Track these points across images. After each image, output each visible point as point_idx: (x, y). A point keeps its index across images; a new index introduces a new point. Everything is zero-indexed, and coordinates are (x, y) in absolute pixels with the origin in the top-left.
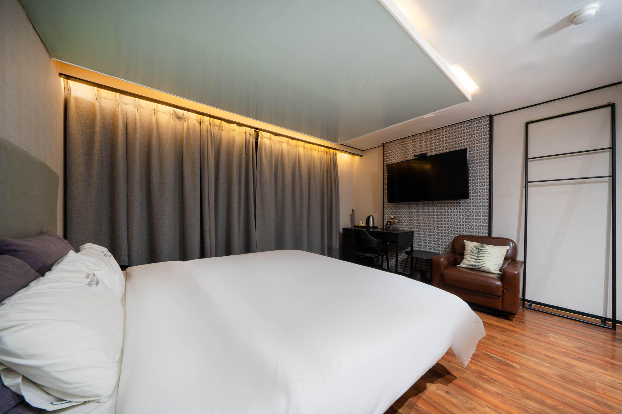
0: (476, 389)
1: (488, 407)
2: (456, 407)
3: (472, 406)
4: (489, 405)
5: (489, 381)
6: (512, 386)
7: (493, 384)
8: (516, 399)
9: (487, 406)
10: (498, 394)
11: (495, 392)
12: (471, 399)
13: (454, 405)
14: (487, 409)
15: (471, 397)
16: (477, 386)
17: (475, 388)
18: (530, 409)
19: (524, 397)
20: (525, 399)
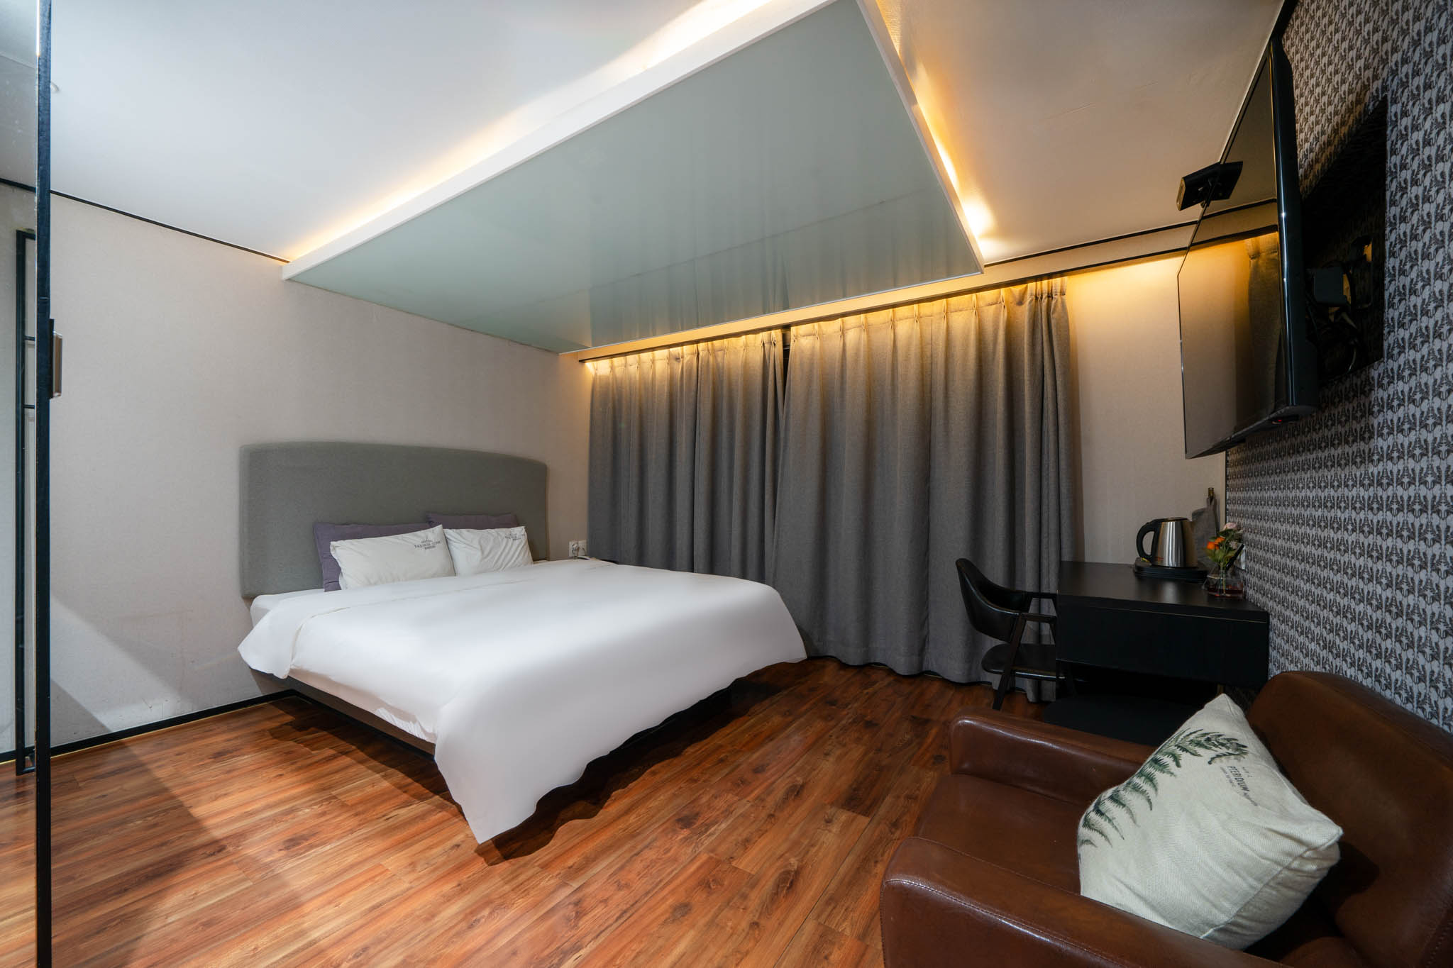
0: (454, 884)
1: (408, 889)
2: (425, 850)
3: (419, 868)
4: (411, 892)
5: (472, 913)
6: (448, 950)
7: (460, 917)
8: (412, 939)
9: (411, 888)
10: (433, 916)
11: (440, 912)
12: (433, 871)
13: (430, 848)
14: (406, 885)
15: (438, 873)
16: (461, 889)
17: (459, 885)
18: (381, 951)
19: (411, 956)
20: (405, 954)
